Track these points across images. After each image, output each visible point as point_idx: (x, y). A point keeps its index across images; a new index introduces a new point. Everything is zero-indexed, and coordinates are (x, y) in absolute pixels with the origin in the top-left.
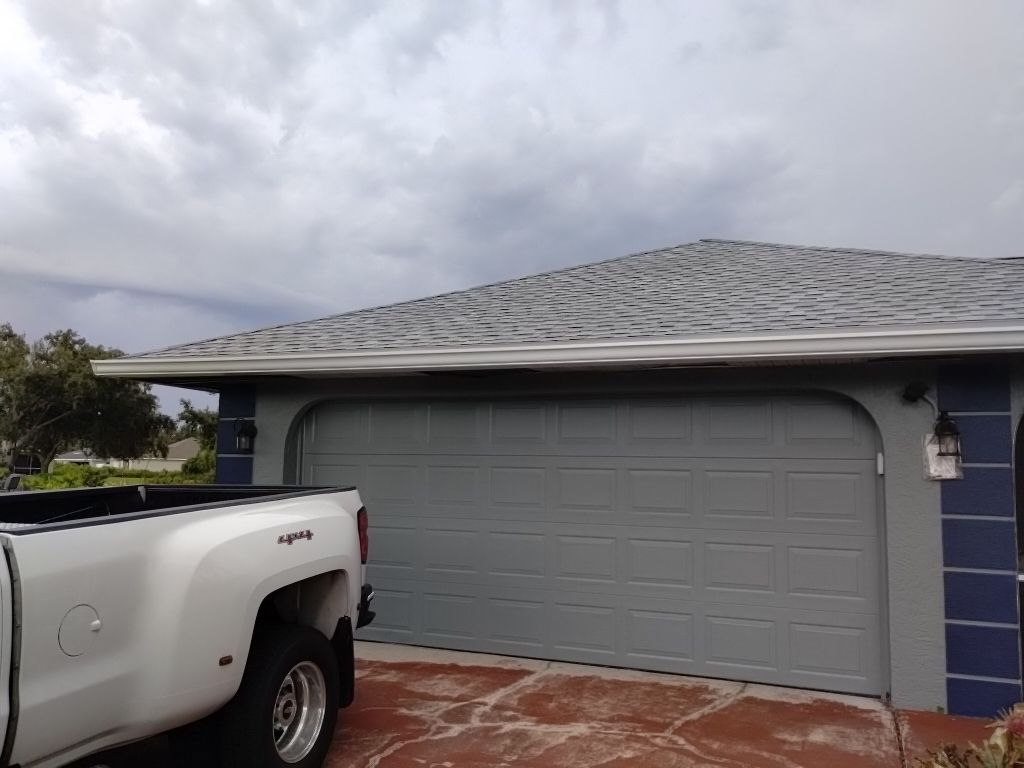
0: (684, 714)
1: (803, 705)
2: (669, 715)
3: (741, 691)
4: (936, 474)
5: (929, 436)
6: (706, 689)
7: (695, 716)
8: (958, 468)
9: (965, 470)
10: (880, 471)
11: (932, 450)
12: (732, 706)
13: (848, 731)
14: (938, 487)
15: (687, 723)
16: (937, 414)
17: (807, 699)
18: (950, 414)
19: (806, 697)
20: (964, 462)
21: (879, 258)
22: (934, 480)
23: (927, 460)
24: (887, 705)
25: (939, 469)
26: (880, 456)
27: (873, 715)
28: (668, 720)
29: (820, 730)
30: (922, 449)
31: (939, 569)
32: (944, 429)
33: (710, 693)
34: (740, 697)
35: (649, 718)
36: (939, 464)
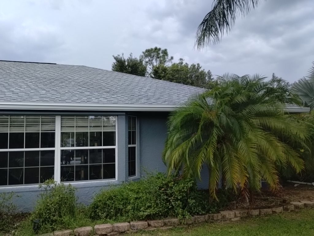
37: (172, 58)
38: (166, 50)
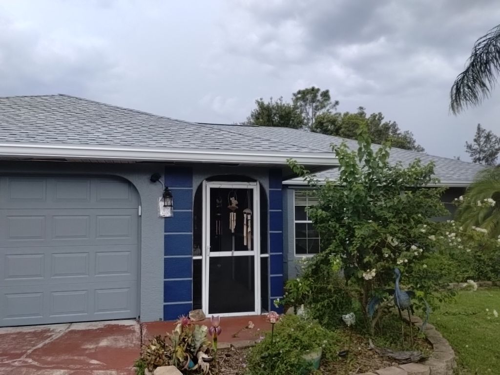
0: (34, 345)
1: (98, 329)
2: (25, 348)
3: (68, 328)
4: (163, 215)
5: (160, 198)
6: (49, 331)
7: (40, 345)
8: (171, 212)
9: (174, 213)
10: (140, 214)
11: (161, 204)
12: (62, 336)
13: (119, 337)
14: (163, 220)
15: (35, 350)
16: (164, 188)
17: (101, 326)
18: (169, 188)
19: (101, 325)
20: (174, 209)
21: (144, 115)
22: (161, 217)
23: (159, 209)
24: (138, 322)
25: (164, 213)
26: (140, 207)
27: (131, 327)
28: (24, 351)
29: (105, 340)
30: (157, 204)
31: (162, 257)
32: (167, 195)
33: (50, 332)
34: (67, 331)
35: (12, 352)
36: (164, 210)
37: (337, 103)
38: (327, 91)
